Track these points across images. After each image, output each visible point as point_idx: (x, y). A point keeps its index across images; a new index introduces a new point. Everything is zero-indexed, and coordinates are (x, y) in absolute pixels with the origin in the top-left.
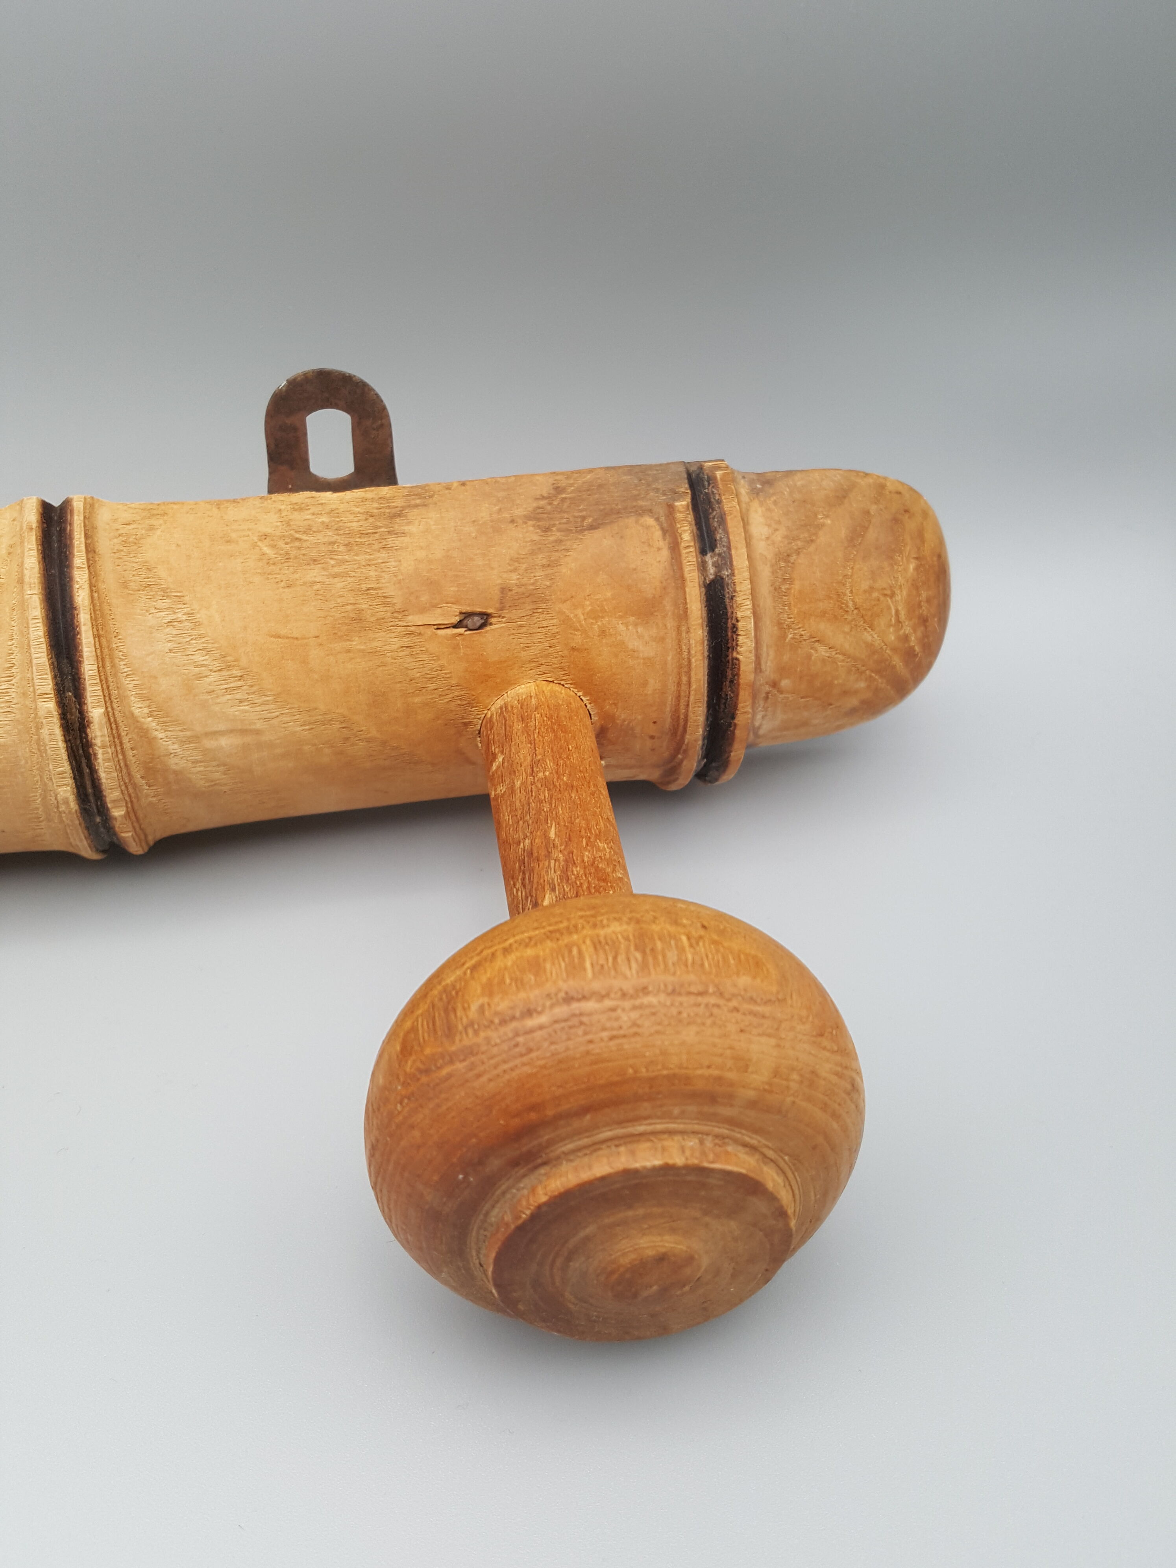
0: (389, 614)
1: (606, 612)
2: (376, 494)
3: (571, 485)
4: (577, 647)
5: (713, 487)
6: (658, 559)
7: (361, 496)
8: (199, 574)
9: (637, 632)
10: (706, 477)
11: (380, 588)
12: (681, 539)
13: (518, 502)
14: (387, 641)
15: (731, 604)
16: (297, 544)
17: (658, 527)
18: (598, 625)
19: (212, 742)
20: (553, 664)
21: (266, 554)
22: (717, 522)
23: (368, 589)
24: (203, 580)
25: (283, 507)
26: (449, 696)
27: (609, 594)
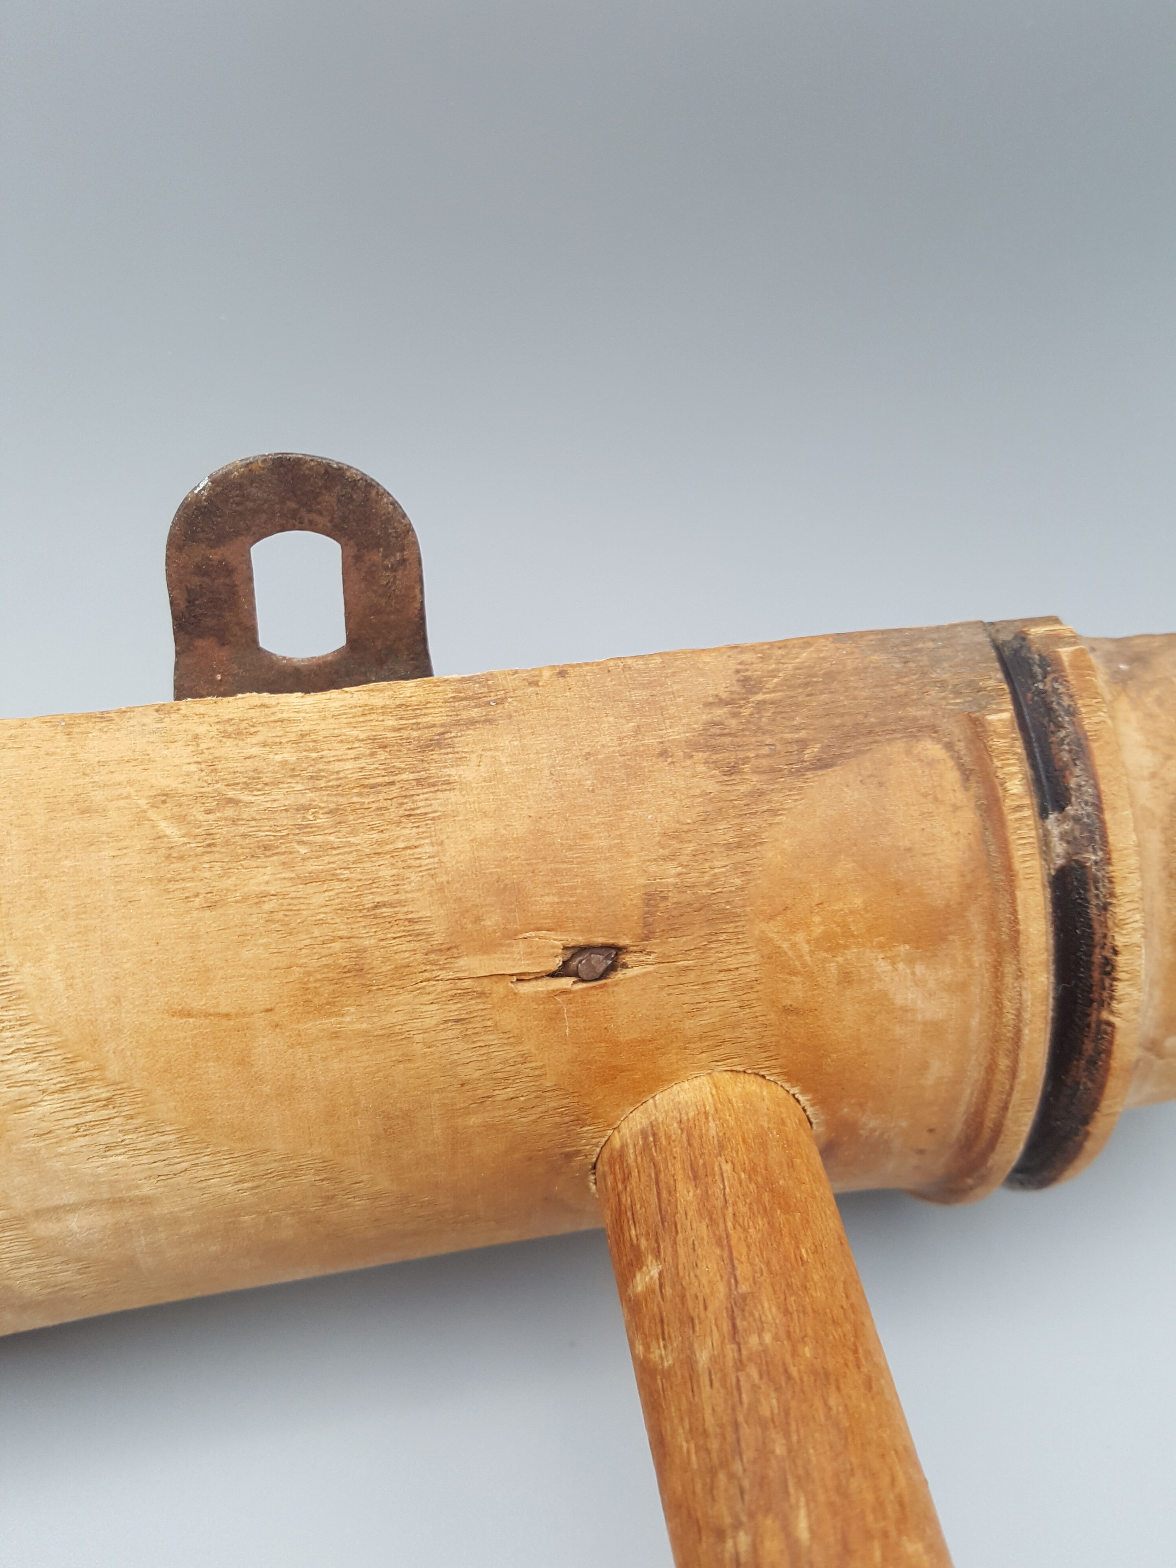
0: (419, 956)
1: (853, 936)
2: (391, 697)
3: (773, 674)
4: (795, 1005)
5: (1055, 680)
6: (955, 828)
7: (362, 702)
8: (20, 886)
9: (913, 974)
10: (1037, 657)
11: (400, 903)
12: (1005, 790)
13: (672, 710)
14: (414, 1011)
15: (1102, 919)
16: (230, 812)
17: (951, 763)
18: (837, 962)
19: (50, 1225)
20: (747, 1040)
21: (166, 836)
22: (1070, 751)
23: (377, 906)
24: (28, 899)
25: (201, 730)
26: (540, 1109)
27: (858, 902)
